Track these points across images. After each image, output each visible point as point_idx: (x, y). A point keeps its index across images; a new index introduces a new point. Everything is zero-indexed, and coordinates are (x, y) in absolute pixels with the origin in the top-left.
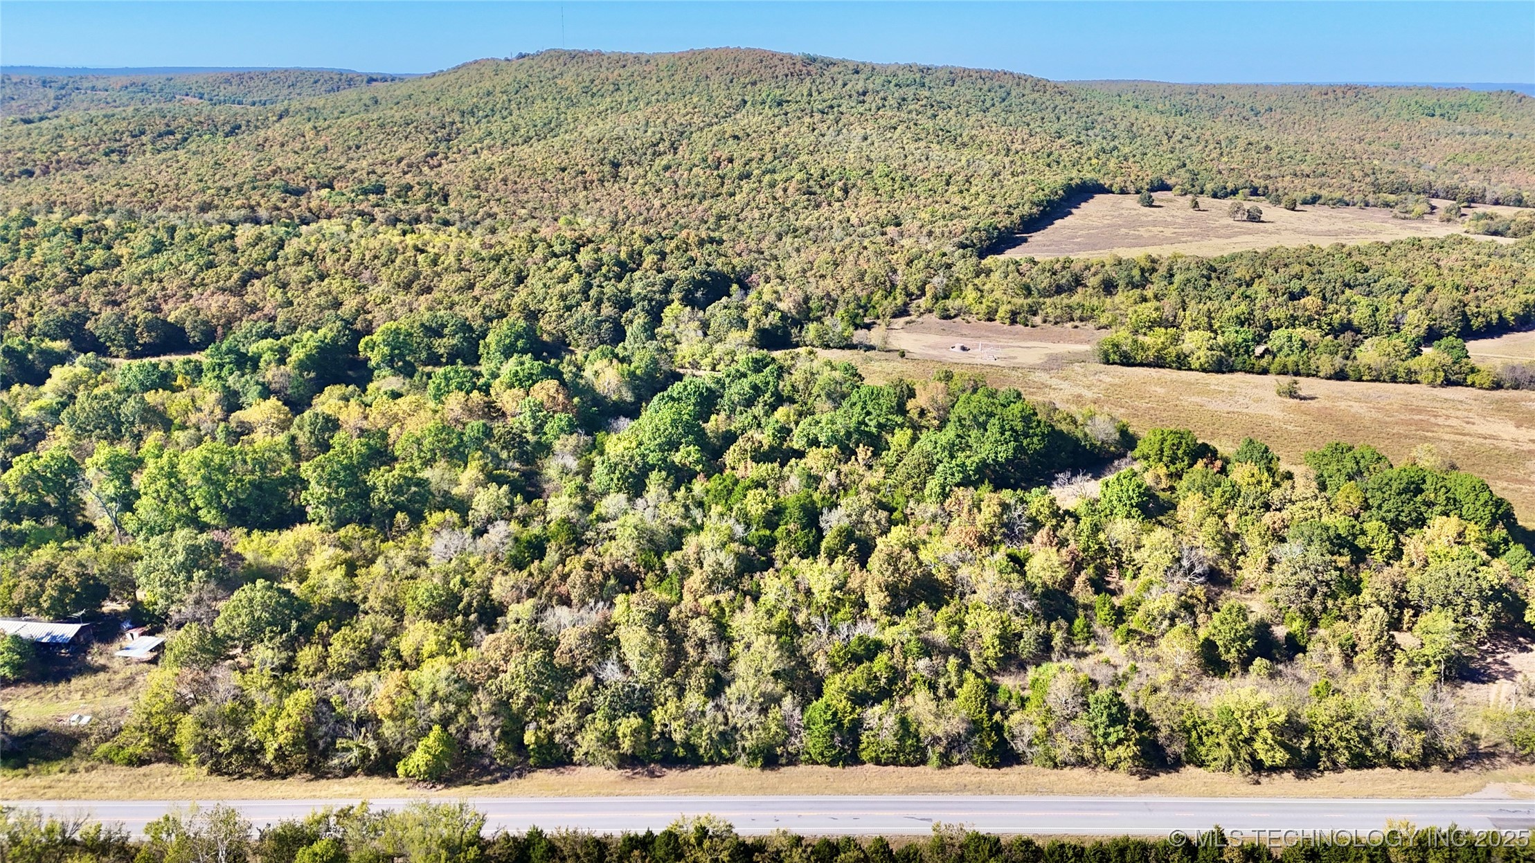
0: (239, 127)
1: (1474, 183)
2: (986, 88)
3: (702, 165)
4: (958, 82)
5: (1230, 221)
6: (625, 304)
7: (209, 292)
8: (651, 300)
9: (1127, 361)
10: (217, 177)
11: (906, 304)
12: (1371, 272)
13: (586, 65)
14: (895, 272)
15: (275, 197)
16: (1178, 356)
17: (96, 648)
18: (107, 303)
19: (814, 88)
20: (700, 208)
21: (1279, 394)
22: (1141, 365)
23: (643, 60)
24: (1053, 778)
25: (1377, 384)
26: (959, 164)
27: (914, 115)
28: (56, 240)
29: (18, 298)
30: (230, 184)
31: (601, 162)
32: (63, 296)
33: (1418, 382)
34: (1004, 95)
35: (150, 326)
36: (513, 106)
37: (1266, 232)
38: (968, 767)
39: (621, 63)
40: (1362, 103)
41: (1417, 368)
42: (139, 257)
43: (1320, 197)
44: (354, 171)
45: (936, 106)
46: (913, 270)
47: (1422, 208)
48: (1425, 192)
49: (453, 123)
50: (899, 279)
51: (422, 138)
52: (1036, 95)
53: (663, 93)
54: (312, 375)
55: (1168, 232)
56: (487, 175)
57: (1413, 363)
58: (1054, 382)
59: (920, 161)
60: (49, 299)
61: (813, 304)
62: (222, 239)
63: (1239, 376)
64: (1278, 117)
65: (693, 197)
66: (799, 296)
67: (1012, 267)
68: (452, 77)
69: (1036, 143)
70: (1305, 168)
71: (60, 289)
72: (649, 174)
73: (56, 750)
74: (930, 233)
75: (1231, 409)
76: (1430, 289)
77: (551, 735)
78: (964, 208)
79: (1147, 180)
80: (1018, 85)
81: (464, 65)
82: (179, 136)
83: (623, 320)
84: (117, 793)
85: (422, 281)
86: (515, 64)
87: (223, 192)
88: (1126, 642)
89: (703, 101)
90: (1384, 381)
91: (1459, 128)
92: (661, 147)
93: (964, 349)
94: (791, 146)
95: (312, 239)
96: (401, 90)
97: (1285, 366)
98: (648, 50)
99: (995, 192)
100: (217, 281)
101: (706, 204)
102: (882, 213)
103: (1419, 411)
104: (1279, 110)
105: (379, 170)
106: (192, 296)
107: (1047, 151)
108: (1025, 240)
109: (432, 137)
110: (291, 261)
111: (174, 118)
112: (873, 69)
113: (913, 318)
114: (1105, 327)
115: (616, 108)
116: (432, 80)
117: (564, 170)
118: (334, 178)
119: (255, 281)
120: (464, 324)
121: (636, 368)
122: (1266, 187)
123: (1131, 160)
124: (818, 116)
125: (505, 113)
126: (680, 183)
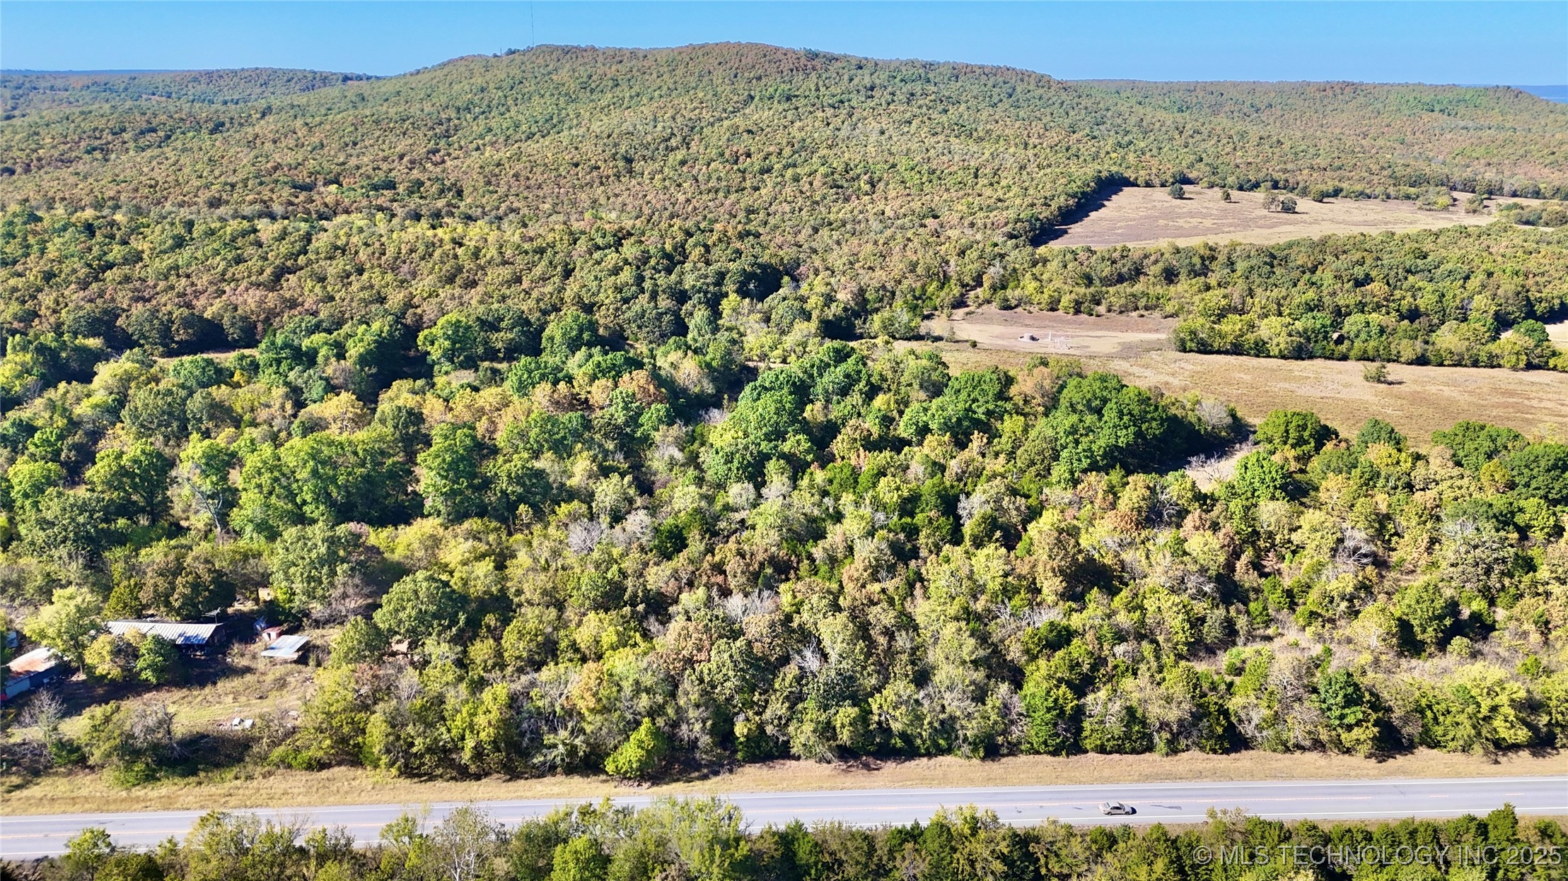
0: (223, 124)
1: (1490, 175)
2: (990, 84)
3: (720, 160)
4: (962, 78)
5: (1265, 212)
6: (681, 297)
7: (242, 287)
8: (706, 293)
9: (1205, 348)
10: (217, 173)
11: (962, 295)
12: (1430, 259)
13: (580, 61)
14: (947, 262)
15: (286, 192)
16: (1256, 344)
17: (236, 648)
18: (137, 300)
19: (821, 83)
20: (728, 202)
21: (1367, 379)
22: (1219, 352)
23: (641, 55)
24: (1287, 762)
25: (1459, 369)
26: (984, 158)
27: (924, 110)
28: (67, 235)
29: (40, 296)
30: (233, 179)
31: (614, 157)
32: (87, 292)
33: (1499, 366)
34: (1010, 91)
35: (187, 323)
36: (510, 102)
37: (1305, 222)
38: (1195, 753)
39: (618, 59)
40: (1361, 100)
41: (1498, 351)
42: (161, 252)
43: (1341, 190)
44: (358, 168)
45: (946, 103)
46: (966, 260)
47: (1444, 200)
48: (1442, 185)
49: (449, 120)
50: (952, 270)
51: (421, 135)
52: (1041, 91)
53: (665, 88)
54: (374, 370)
55: (1208, 223)
56: (497, 171)
57: (1493, 348)
58: (1135, 370)
59: (943, 154)
60: (74, 296)
61: (870, 295)
62: (244, 234)
63: (1319, 362)
64: (1279, 113)
65: (716, 192)
66: (853, 286)
67: (1069, 257)
68: (439, 74)
69: (1053, 137)
70: (1321, 161)
71: (84, 285)
72: (666, 169)
73: (228, 756)
74: (972, 225)
75: (1323, 395)
76: (1490, 275)
77: (761, 727)
78: (1000, 200)
79: (1169, 174)
80: (1022, 80)
81: (449, 62)
82: (161, 134)
83: (683, 313)
84: (305, 800)
85: (465, 275)
86: (506, 60)
87: (228, 188)
88: (1310, 624)
89: (709, 96)
90: (1466, 366)
91: (1462, 124)
92: (673, 142)
93: (1033, 339)
94: (809, 140)
95: (342, 232)
96: (388, 88)
97: (1365, 352)
98: (645, 46)
99: (1027, 184)
100: (249, 277)
101: (733, 197)
102: (916, 205)
103: (1511, 394)
104: (1279, 107)
105: (385, 166)
106: (224, 292)
107: (1064, 144)
108: (1065, 232)
109: (431, 133)
110: (322, 256)
111: (155, 115)
112: (876, 64)
113: (971, 309)
114: (1171, 316)
115: (618, 103)
116: (419, 77)
117: (577, 165)
118: (339, 174)
119: (290, 276)
120: (520, 317)
121: (713, 359)
122: (1287, 181)
123: (1148, 154)
124: (829, 112)
125: (503, 109)
126: (700, 178)
